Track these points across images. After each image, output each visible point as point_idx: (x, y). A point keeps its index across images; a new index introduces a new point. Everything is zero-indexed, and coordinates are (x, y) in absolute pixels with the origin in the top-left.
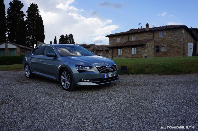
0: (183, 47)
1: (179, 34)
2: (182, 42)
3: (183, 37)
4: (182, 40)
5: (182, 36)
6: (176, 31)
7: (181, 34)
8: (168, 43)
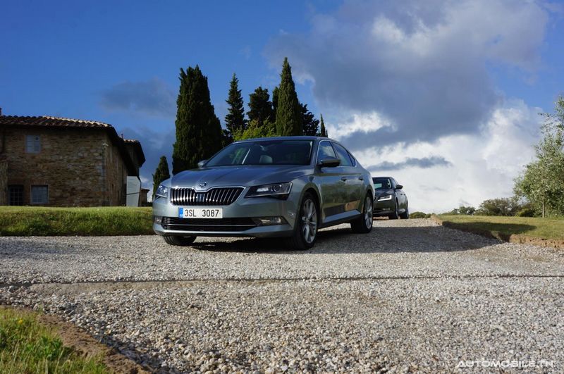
0: (104, 193)
1: (92, 151)
2: (101, 178)
3: (103, 162)
4: (99, 171)
5: (101, 158)
6: (81, 137)
7: (96, 152)
8: (55, 175)
